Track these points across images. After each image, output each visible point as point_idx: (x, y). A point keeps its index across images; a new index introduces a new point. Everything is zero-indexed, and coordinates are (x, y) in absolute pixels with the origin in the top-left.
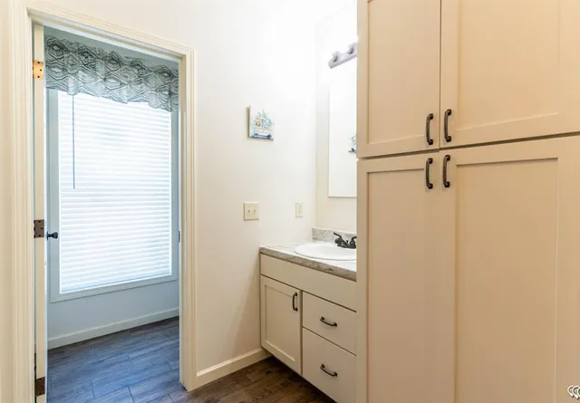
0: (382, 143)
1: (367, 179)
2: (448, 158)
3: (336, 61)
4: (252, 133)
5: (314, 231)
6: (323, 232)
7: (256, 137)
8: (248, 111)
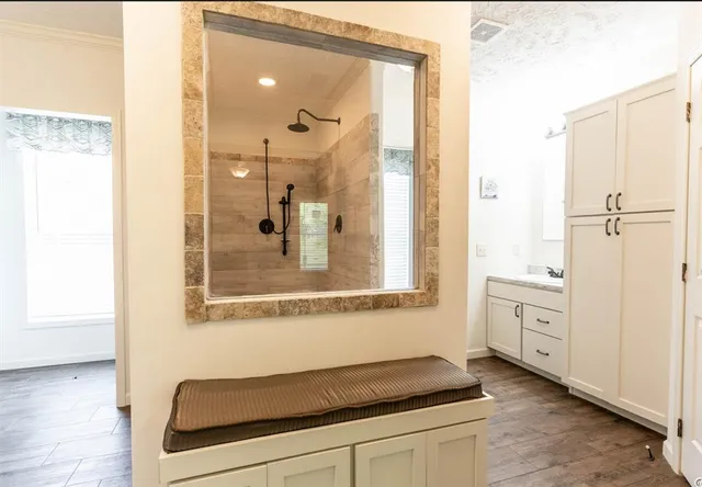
0: (579, 208)
1: (571, 229)
2: (618, 219)
3: (551, 134)
4: (483, 195)
5: (529, 267)
6: (536, 268)
7: (486, 197)
8: (481, 179)
